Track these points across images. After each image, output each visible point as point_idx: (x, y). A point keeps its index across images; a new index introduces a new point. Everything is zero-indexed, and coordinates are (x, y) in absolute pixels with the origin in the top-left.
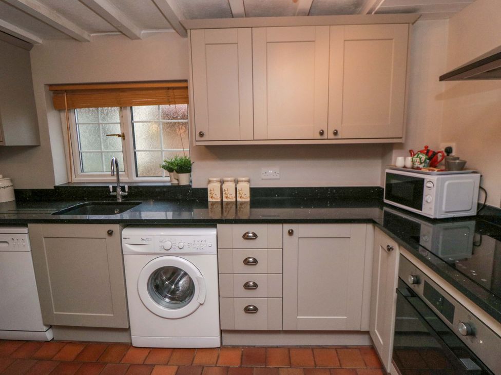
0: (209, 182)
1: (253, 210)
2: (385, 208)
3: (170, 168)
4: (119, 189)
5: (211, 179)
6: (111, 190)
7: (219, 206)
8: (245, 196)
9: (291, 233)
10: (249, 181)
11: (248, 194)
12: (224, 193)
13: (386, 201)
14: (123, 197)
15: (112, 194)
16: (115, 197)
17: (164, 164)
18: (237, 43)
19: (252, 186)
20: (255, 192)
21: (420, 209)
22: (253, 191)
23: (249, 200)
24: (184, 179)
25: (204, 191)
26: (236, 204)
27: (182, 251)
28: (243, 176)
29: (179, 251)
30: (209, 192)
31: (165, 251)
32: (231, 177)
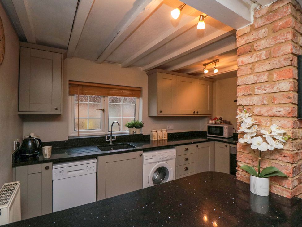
0: (151, 131)
1: (169, 142)
2: (208, 137)
3: (131, 126)
4: (111, 138)
5: (152, 130)
6: (107, 139)
7: (157, 142)
9: (197, 146)
10: (166, 131)
11: (167, 136)
12: (158, 136)
13: (208, 135)
14: (113, 142)
15: (107, 141)
16: (109, 142)
18: (172, 80)
19: (169, 133)
20: (169, 135)
21: (223, 135)
23: (167, 138)
24: (137, 131)
25: (149, 136)
26: (163, 141)
27: (167, 159)
28: (164, 129)
29: (165, 159)
30: (153, 136)
31: (161, 160)
32: (159, 129)
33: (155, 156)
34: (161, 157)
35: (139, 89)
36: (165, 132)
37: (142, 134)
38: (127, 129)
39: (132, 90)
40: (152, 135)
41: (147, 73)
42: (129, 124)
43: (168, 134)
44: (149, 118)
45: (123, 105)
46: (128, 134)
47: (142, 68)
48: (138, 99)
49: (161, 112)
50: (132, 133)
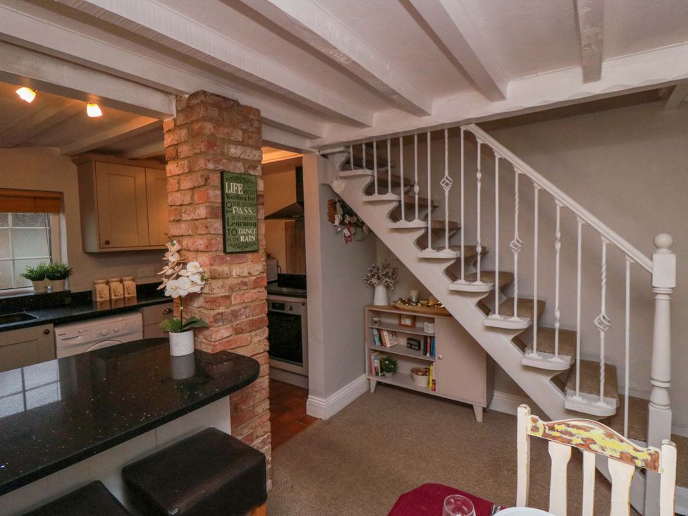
0: (94, 284)
3: (37, 276)
5: (96, 281)
7: (109, 303)
8: (133, 292)
10: (133, 280)
11: (135, 290)
12: (112, 292)
17: (26, 272)
18: (134, 177)
19: (139, 284)
22: (139, 288)
23: (135, 295)
24: (57, 286)
25: (88, 294)
26: (124, 300)
27: (117, 334)
28: (127, 276)
29: (113, 334)
30: (98, 293)
31: (102, 337)
32: (115, 277)
33: (88, 331)
34: (104, 332)
35: (58, 195)
36: (131, 282)
37: (70, 291)
38: (30, 283)
39: (35, 198)
40: (96, 291)
41: (73, 161)
42: (31, 271)
43: (137, 286)
44: (86, 256)
45: (12, 232)
46: (33, 294)
47: (58, 149)
48: (57, 217)
49: (108, 243)
50: (42, 291)
